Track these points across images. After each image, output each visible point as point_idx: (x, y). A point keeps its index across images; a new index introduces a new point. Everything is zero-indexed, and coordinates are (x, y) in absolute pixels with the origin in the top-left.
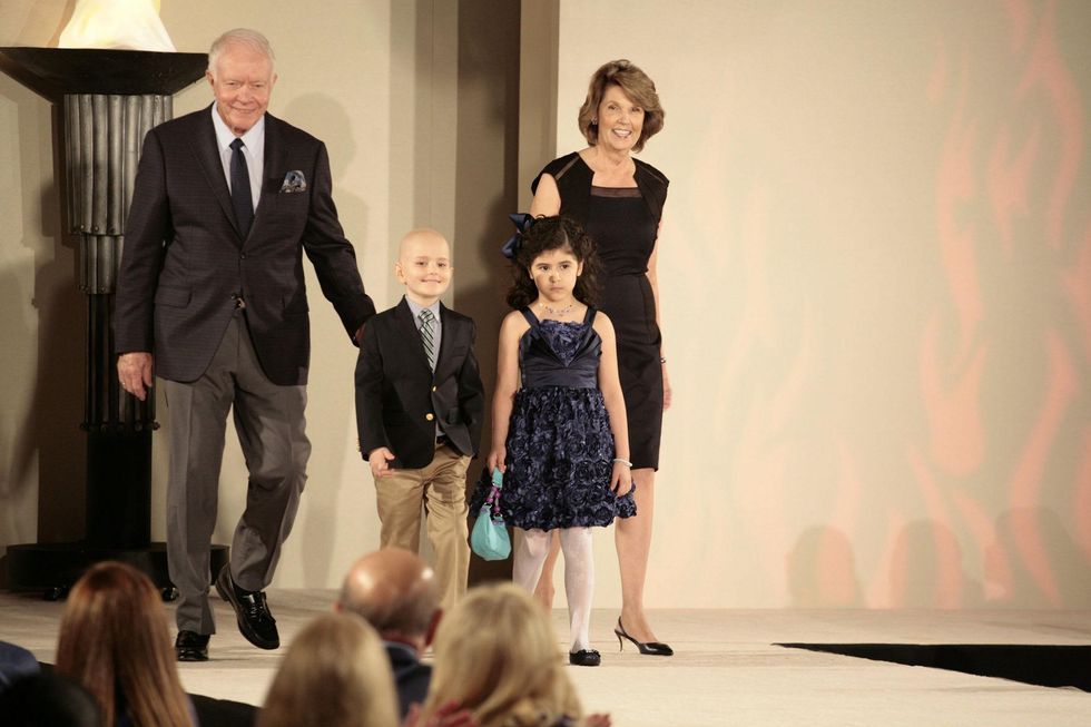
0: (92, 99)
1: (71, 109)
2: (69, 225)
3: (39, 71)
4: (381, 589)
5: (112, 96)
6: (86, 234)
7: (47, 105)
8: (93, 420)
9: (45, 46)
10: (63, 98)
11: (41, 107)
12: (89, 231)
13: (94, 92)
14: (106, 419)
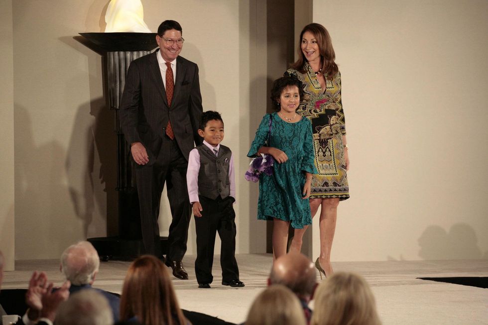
0: (119, 53)
1: (110, 58)
2: (110, 106)
3: (96, 42)
4: (290, 273)
5: (127, 52)
6: (116, 109)
7: (100, 57)
8: (121, 187)
9: (99, 32)
10: (106, 54)
11: (97, 58)
12: (118, 108)
13: (119, 50)
14: (126, 186)
